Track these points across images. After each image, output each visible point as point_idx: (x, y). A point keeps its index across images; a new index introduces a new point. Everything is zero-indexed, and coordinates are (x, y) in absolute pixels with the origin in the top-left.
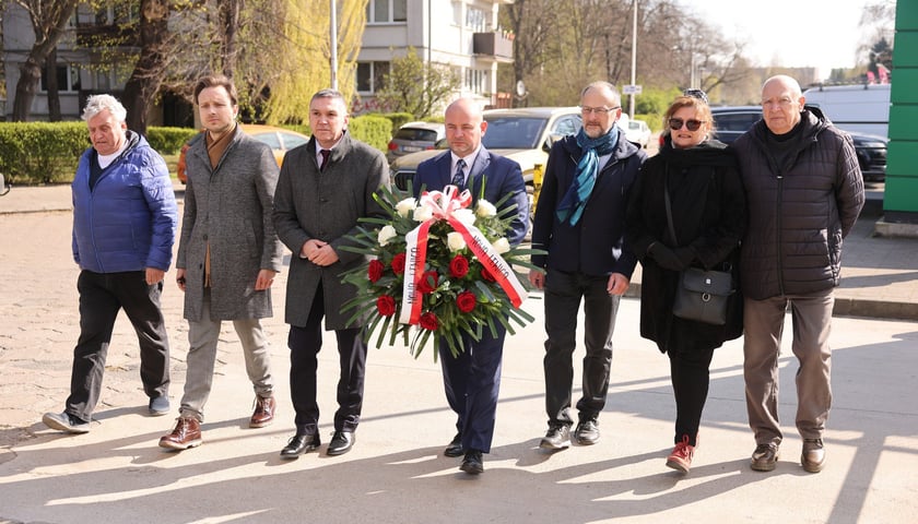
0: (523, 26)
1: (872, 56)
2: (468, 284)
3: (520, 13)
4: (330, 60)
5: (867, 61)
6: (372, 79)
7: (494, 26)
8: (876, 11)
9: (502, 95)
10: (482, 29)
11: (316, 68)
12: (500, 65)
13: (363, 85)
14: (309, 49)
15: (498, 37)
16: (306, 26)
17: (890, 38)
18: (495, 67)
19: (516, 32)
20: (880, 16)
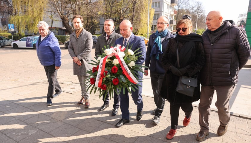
0: (178, 19)
1: (240, 23)
2: (118, 76)
3: (178, 17)
4: (148, 25)
5: (240, 24)
6: (153, 28)
7: (173, 19)
8: (242, 15)
9: (174, 30)
10: (171, 20)
11: (145, 26)
12: (174, 26)
13: (152, 29)
14: (144, 23)
15: (174, 21)
16: (144, 20)
17: (245, 20)
18: (173, 26)
19: (177, 20)
20: (242, 16)
